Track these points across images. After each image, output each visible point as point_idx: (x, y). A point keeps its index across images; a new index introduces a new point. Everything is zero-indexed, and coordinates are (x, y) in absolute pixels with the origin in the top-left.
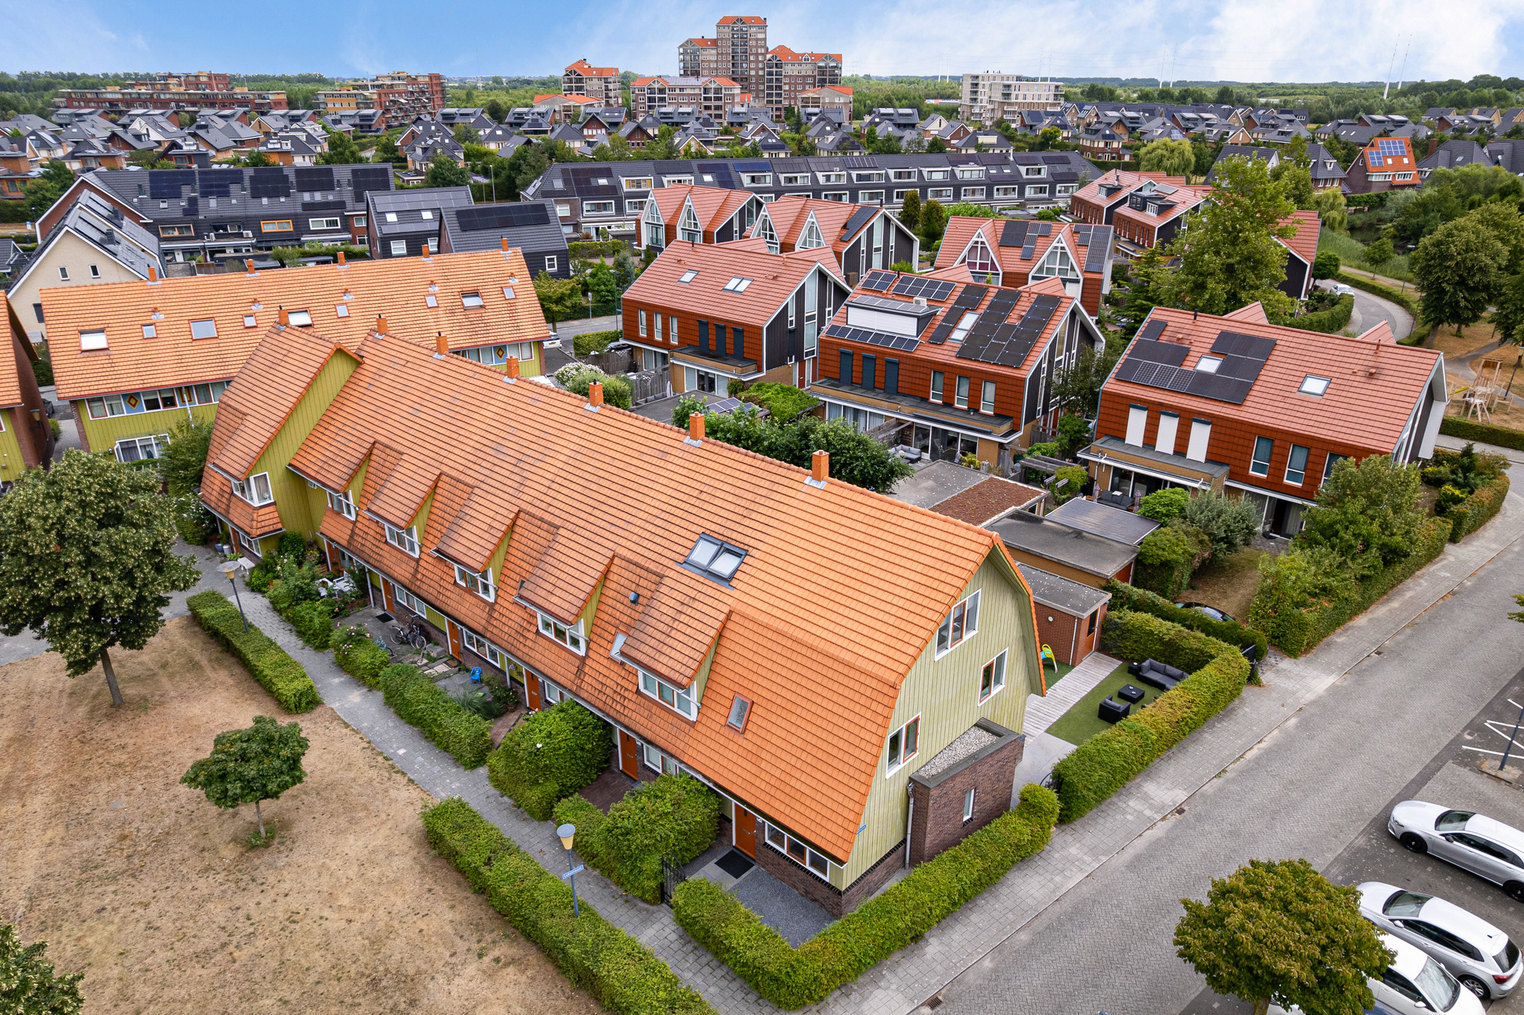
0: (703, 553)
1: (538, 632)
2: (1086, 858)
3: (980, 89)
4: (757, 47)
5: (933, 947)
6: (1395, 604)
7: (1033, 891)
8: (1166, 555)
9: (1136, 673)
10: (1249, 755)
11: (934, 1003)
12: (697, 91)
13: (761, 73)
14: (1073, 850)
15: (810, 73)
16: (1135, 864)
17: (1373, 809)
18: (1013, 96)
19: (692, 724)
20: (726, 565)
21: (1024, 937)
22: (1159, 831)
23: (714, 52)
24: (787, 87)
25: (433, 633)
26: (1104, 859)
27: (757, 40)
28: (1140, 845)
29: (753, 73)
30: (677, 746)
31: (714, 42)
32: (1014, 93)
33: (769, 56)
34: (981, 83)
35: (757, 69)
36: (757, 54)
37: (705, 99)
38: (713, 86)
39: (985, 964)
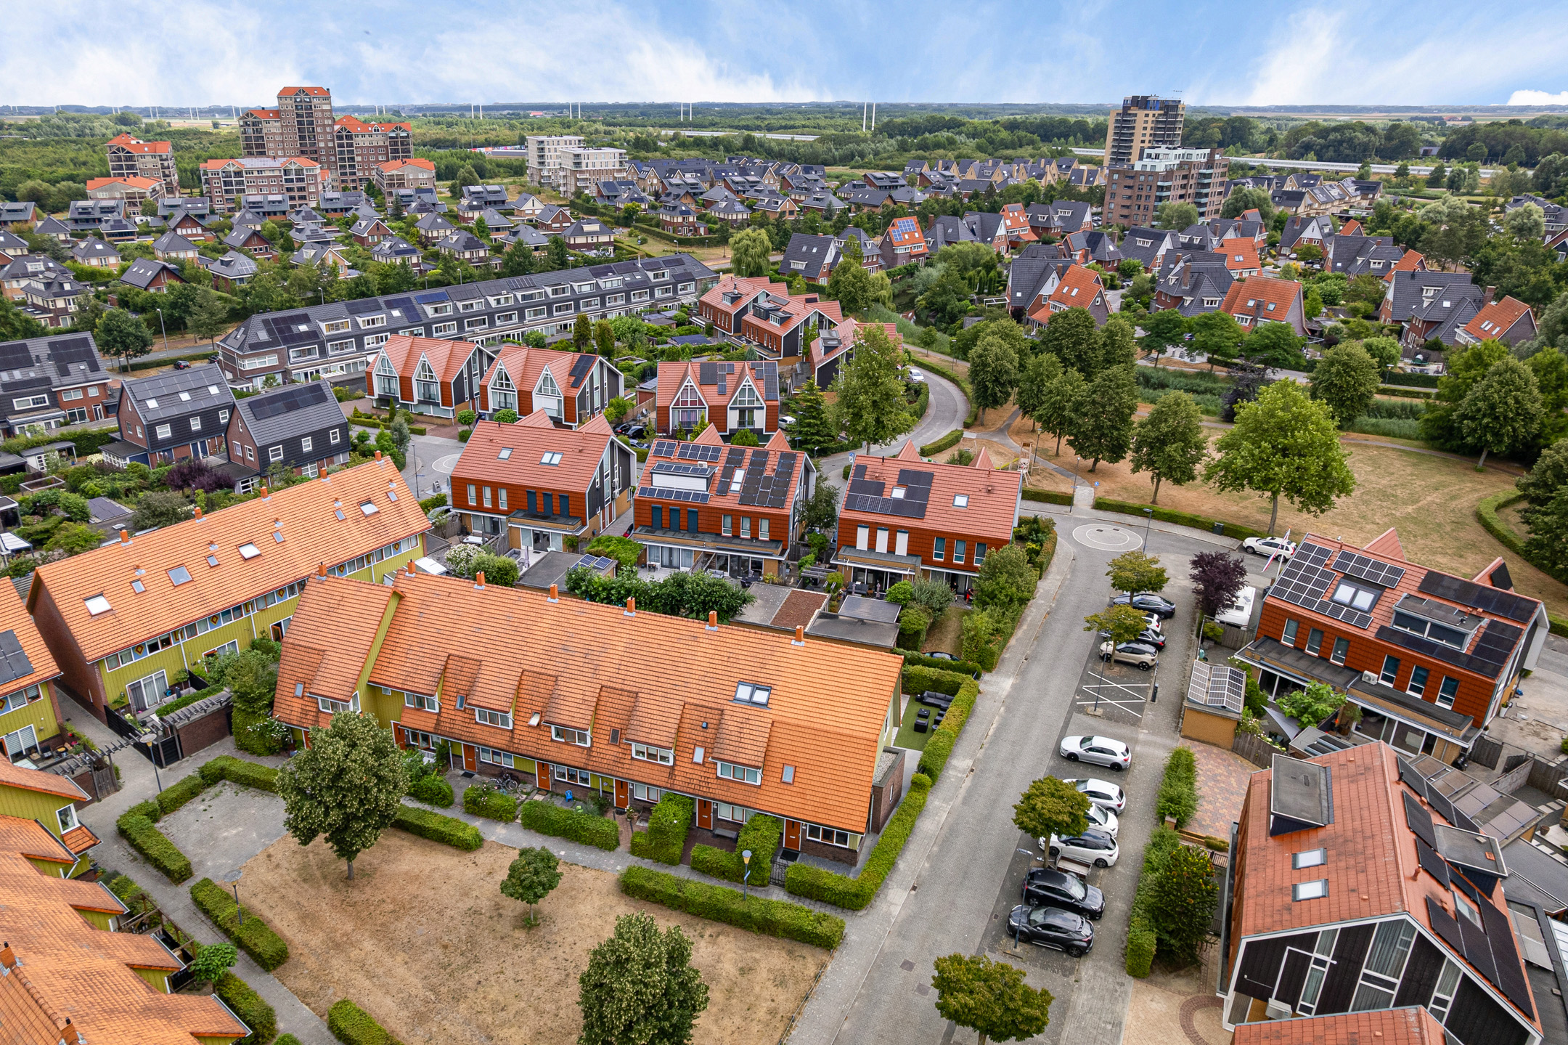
0: (744, 693)
2: (943, 804)
3: (547, 153)
4: (323, 118)
5: (902, 865)
6: (1025, 627)
7: (930, 827)
8: (916, 627)
9: (921, 700)
10: (991, 733)
11: (914, 888)
12: (277, 173)
14: (937, 803)
15: (381, 143)
16: (966, 801)
17: (1052, 746)
18: (583, 164)
19: (759, 787)
20: (761, 696)
21: (935, 849)
22: (968, 783)
23: (278, 124)
24: (359, 159)
25: (521, 776)
26: (952, 802)
27: (323, 111)
28: (962, 792)
29: (322, 145)
30: (751, 801)
31: (277, 113)
32: (584, 162)
33: (337, 127)
34: (546, 147)
35: (326, 141)
36: (324, 126)
37: (287, 180)
38: (293, 167)
39: (927, 865)
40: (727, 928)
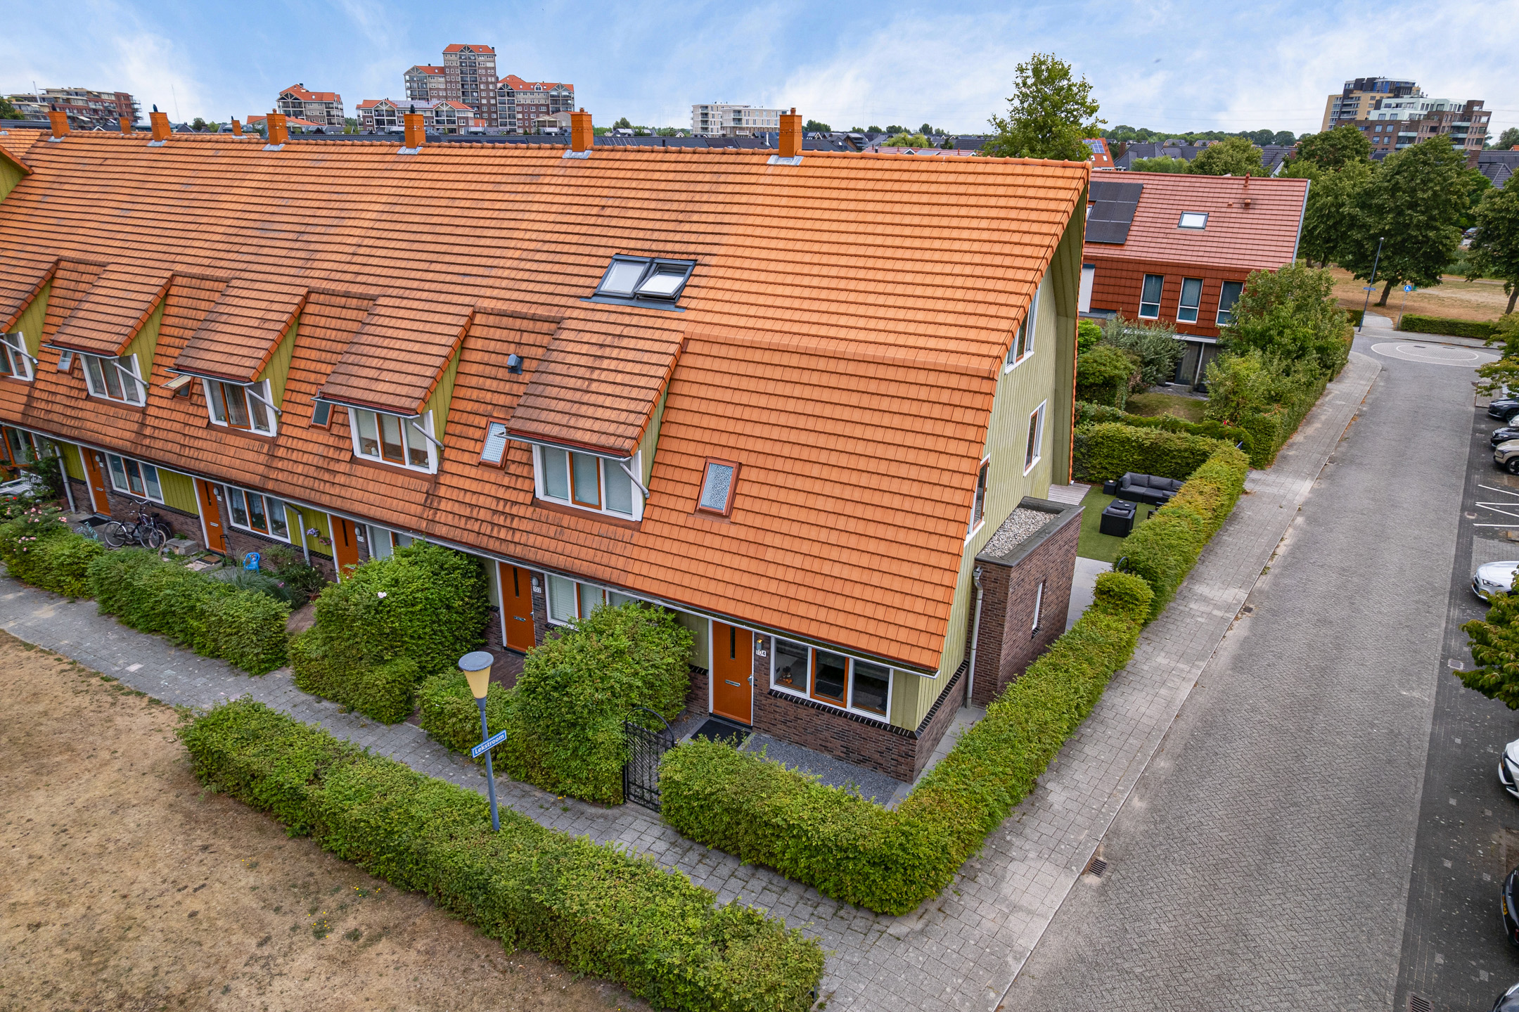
0: (622, 279)
1: (353, 460)
2: (1181, 666)
3: (710, 119)
4: (487, 75)
5: (1057, 795)
6: (1317, 425)
7: (1143, 709)
8: (1109, 371)
10: (1282, 550)
11: (1096, 867)
12: (428, 114)
13: (493, 102)
14: (1161, 661)
15: (542, 102)
16: (1239, 663)
18: (744, 122)
19: (636, 527)
20: (664, 284)
21: (1163, 764)
22: (1241, 629)
23: (442, 80)
24: (520, 116)
25: (177, 521)
26: (1203, 664)
27: (487, 68)
28: (1230, 646)
29: (484, 101)
30: (612, 565)
31: (442, 71)
32: (744, 118)
33: (499, 85)
34: (711, 112)
35: (489, 98)
36: (487, 83)
37: (438, 122)
38: (445, 109)
39: (1138, 804)
40: (421, 916)
